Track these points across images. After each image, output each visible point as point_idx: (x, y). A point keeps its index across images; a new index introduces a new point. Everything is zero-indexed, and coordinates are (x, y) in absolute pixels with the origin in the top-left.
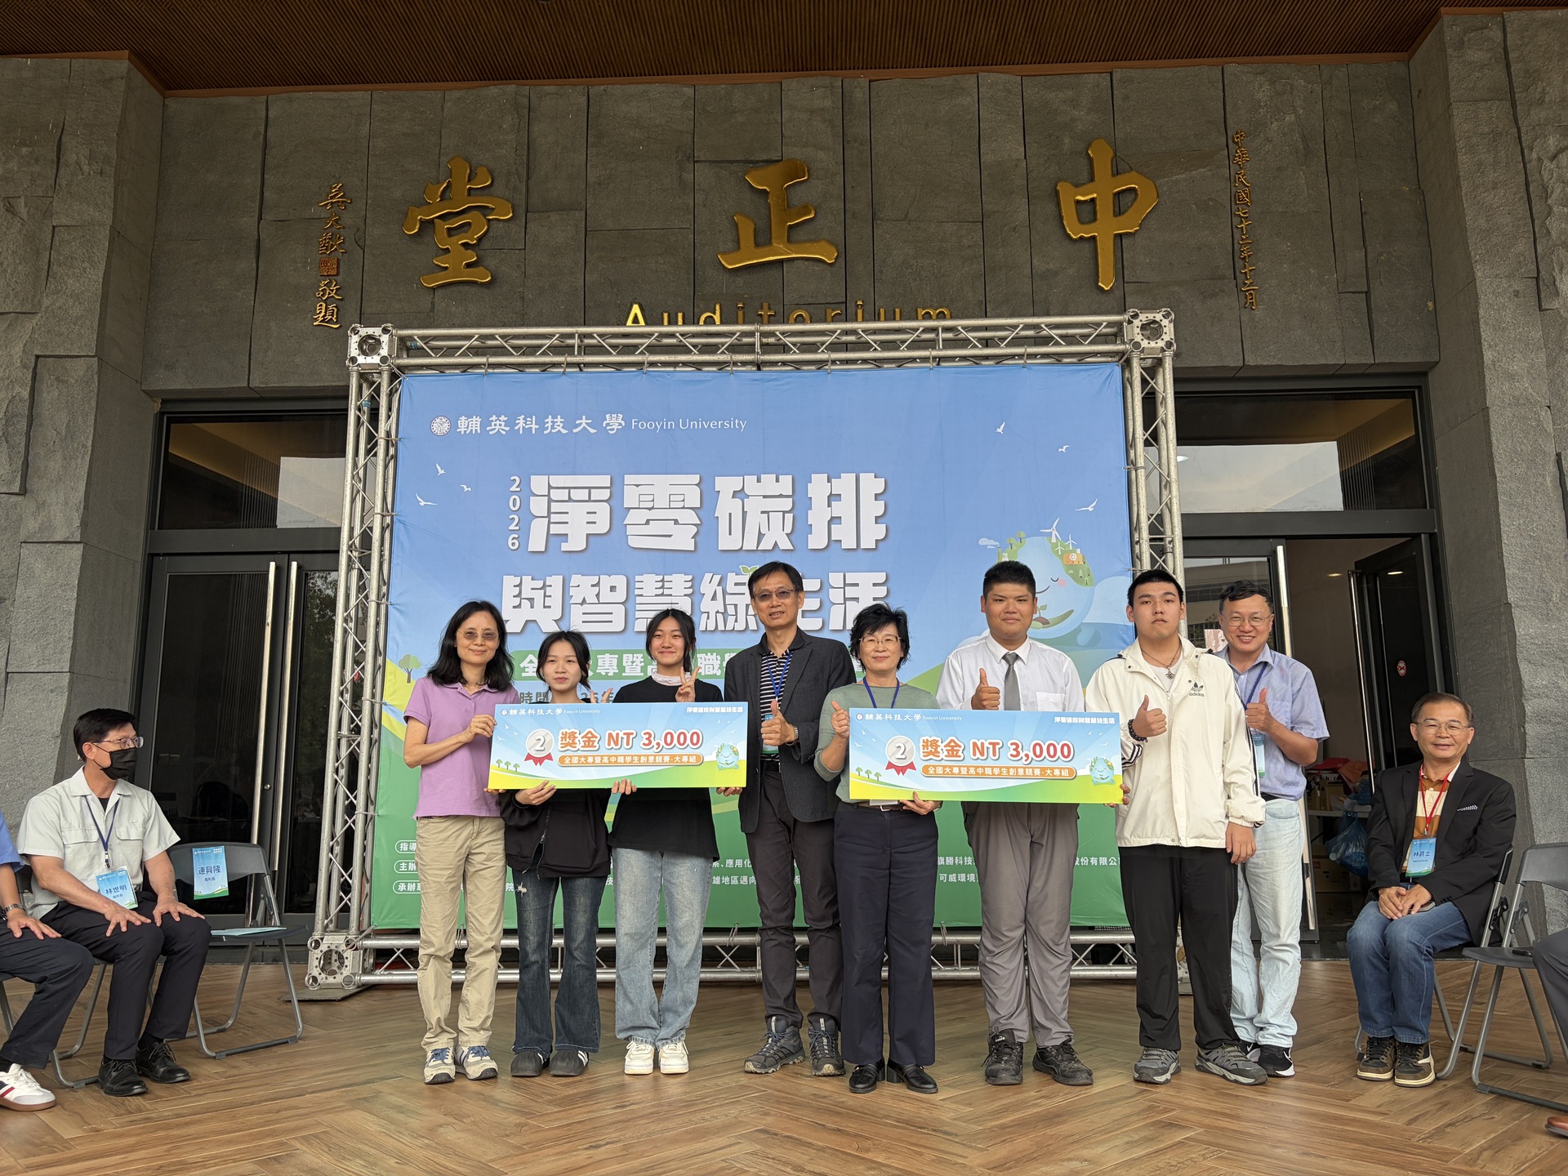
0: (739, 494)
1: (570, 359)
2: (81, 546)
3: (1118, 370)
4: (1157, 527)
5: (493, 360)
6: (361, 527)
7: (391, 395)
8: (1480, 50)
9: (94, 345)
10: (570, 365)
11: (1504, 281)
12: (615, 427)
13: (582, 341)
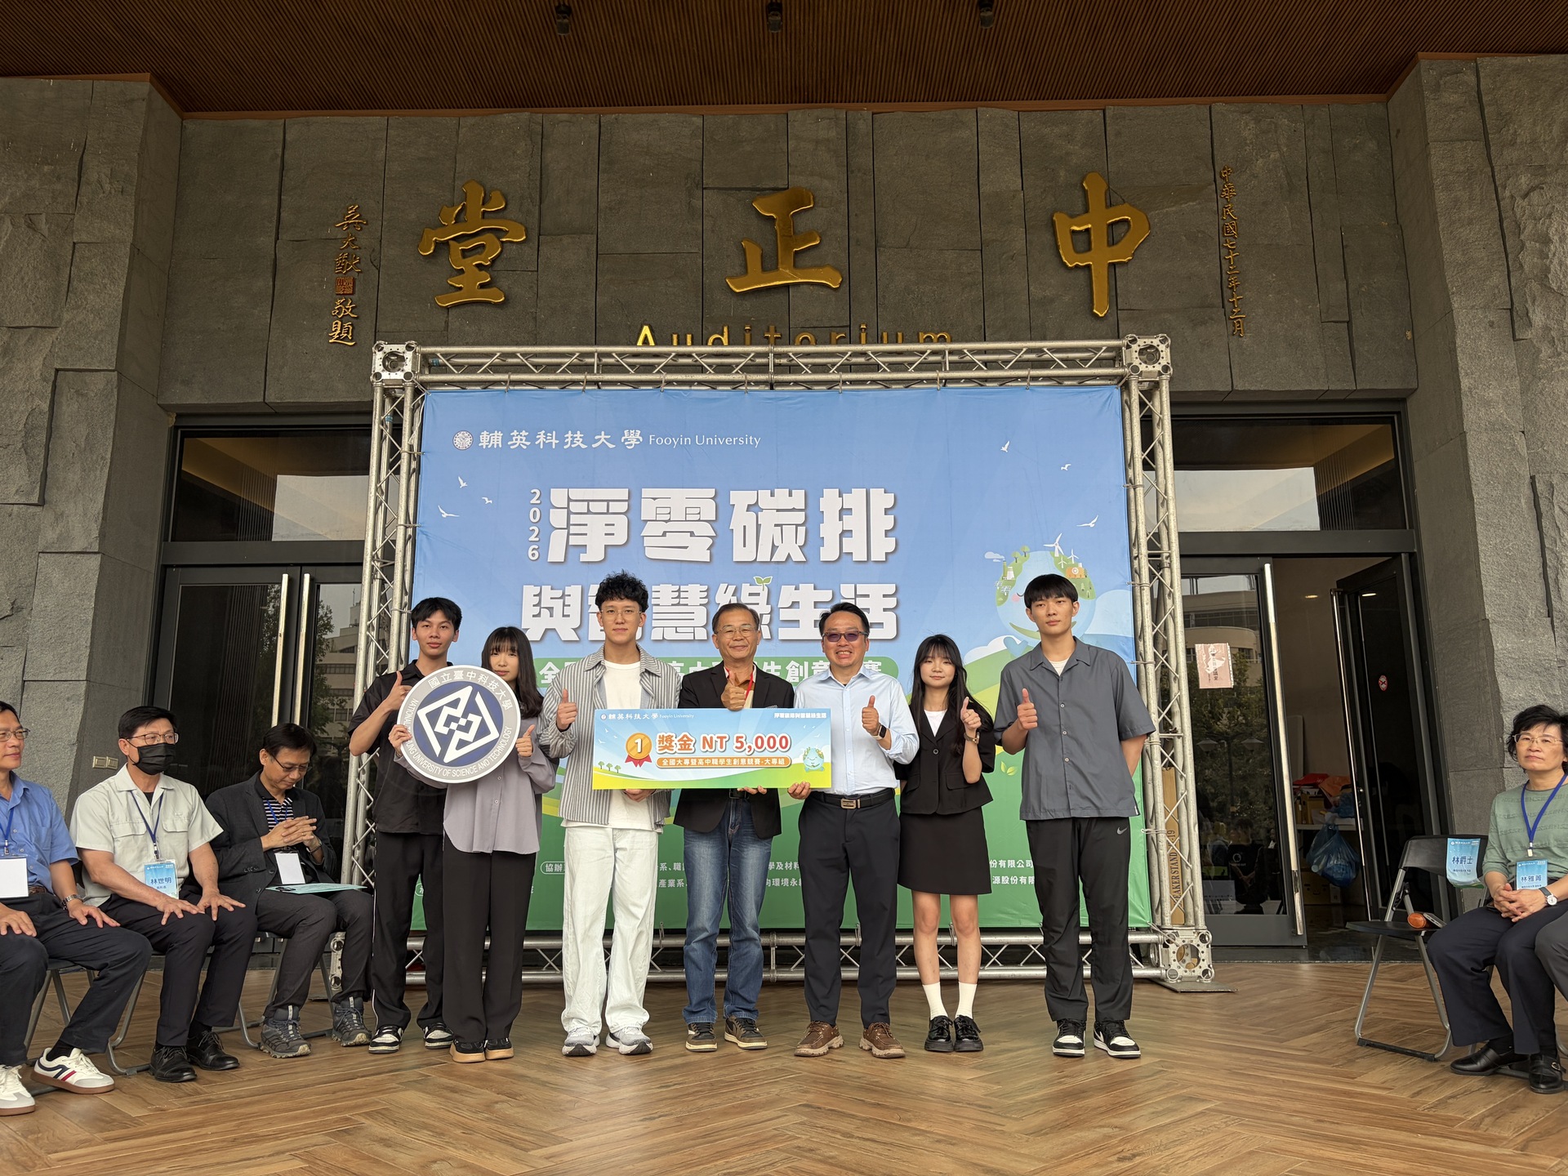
0: (753, 507)
1: (589, 377)
2: (99, 557)
3: (1117, 392)
4: (1154, 542)
5: (514, 377)
6: (384, 539)
7: (413, 411)
8: (1455, 93)
9: (114, 360)
10: (589, 383)
11: (1480, 312)
12: (633, 442)
13: (600, 360)
